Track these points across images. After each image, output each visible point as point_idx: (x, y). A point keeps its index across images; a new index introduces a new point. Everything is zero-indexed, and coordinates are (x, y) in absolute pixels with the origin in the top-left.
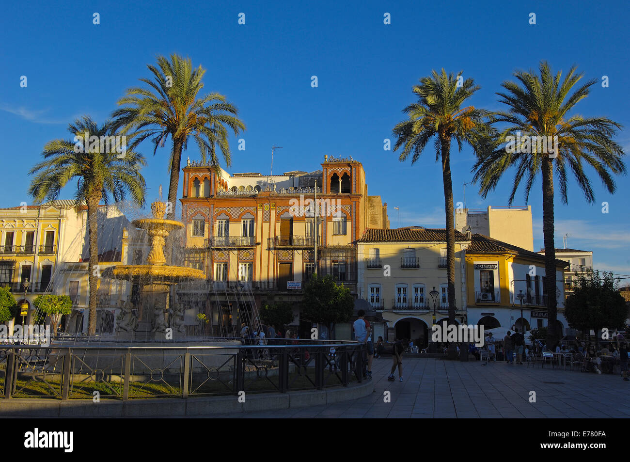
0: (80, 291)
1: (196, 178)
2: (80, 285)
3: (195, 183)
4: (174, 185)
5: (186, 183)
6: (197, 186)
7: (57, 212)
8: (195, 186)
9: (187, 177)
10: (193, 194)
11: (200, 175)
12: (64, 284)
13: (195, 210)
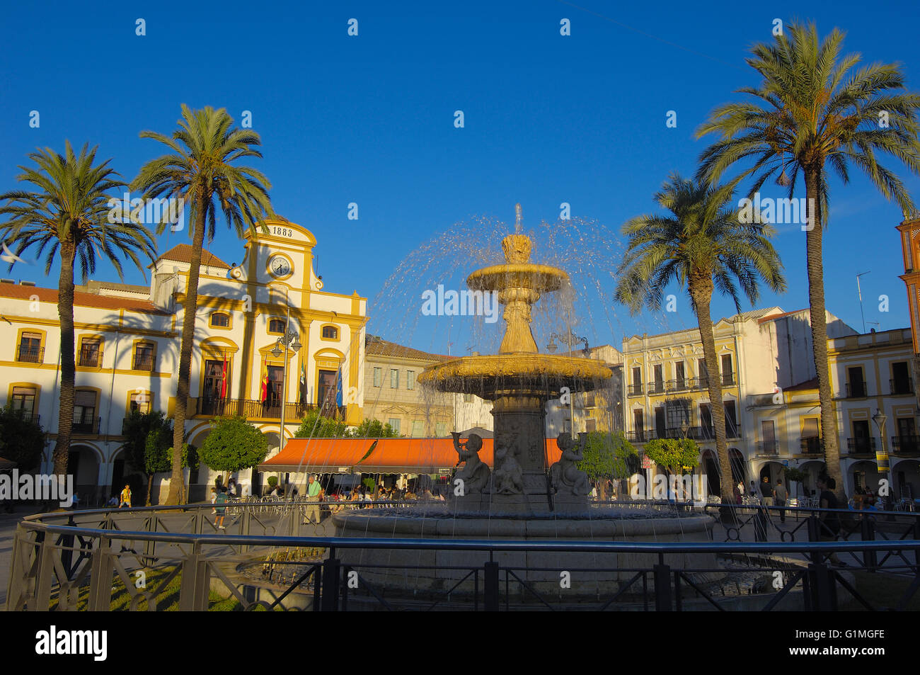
0: (777, 433)
2: (777, 425)
4: (812, 243)
5: (908, 248)
7: (730, 328)
9: (906, 238)
12: (756, 427)
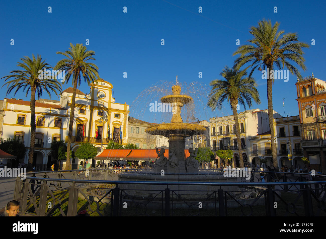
0: (257, 148)
1: (303, 87)
2: (257, 145)
3: (304, 90)
4: (269, 89)
5: (298, 90)
6: (305, 91)
7: (243, 115)
8: (303, 91)
9: (298, 87)
10: (303, 95)
11: (306, 85)
12: (251, 146)
13: (305, 103)
